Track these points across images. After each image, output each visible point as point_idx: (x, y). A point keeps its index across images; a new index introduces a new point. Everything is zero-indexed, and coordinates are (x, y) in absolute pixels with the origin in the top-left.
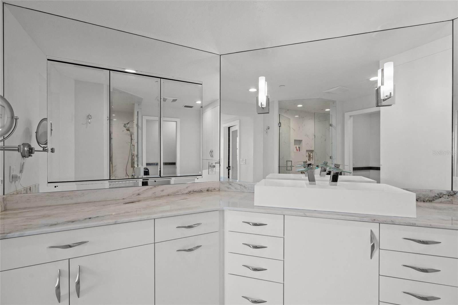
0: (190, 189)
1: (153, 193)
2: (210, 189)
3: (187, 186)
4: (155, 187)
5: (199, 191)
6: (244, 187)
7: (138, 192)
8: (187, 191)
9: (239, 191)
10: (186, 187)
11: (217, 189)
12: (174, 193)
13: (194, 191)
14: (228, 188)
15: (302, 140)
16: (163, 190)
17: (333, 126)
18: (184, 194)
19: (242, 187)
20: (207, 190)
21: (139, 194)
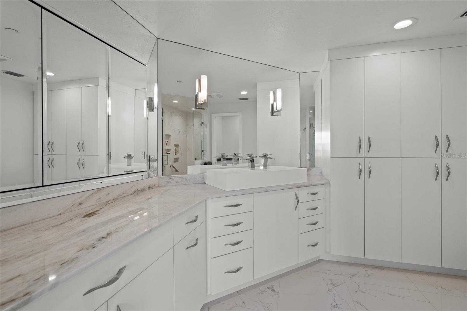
0: (135, 188)
1: (98, 199)
2: (151, 186)
3: (132, 185)
4: (100, 190)
5: (142, 189)
6: (185, 179)
7: (79, 201)
8: (132, 192)
9: (180, 184)
10: (131, 187)
11: (157, 186)
12: (120, 196)
13: (138, 190)
14: (168, 182)
15: (171, 135)
16: (109, 193)
17: (204, 124)
18: (129, 195)
19: (183, 180)
20: (149, 188)
21: (80, 204)
